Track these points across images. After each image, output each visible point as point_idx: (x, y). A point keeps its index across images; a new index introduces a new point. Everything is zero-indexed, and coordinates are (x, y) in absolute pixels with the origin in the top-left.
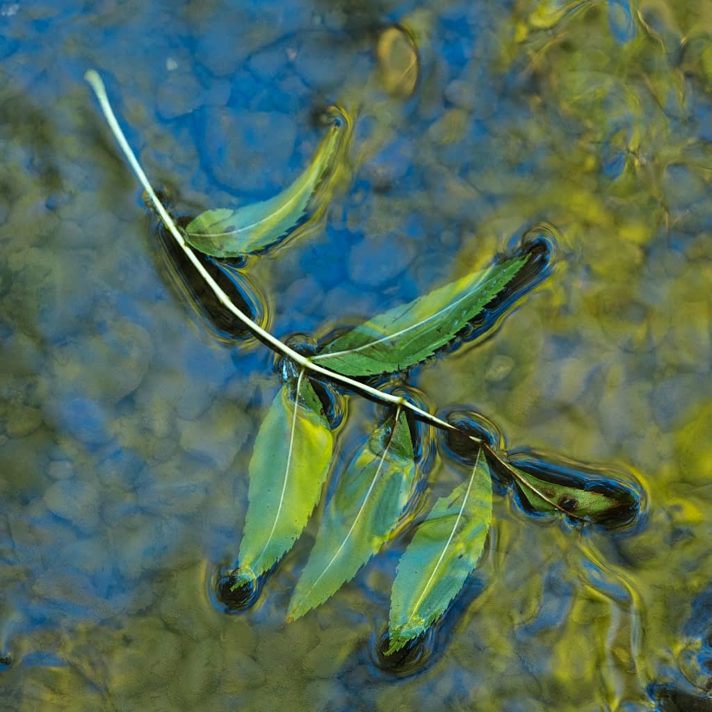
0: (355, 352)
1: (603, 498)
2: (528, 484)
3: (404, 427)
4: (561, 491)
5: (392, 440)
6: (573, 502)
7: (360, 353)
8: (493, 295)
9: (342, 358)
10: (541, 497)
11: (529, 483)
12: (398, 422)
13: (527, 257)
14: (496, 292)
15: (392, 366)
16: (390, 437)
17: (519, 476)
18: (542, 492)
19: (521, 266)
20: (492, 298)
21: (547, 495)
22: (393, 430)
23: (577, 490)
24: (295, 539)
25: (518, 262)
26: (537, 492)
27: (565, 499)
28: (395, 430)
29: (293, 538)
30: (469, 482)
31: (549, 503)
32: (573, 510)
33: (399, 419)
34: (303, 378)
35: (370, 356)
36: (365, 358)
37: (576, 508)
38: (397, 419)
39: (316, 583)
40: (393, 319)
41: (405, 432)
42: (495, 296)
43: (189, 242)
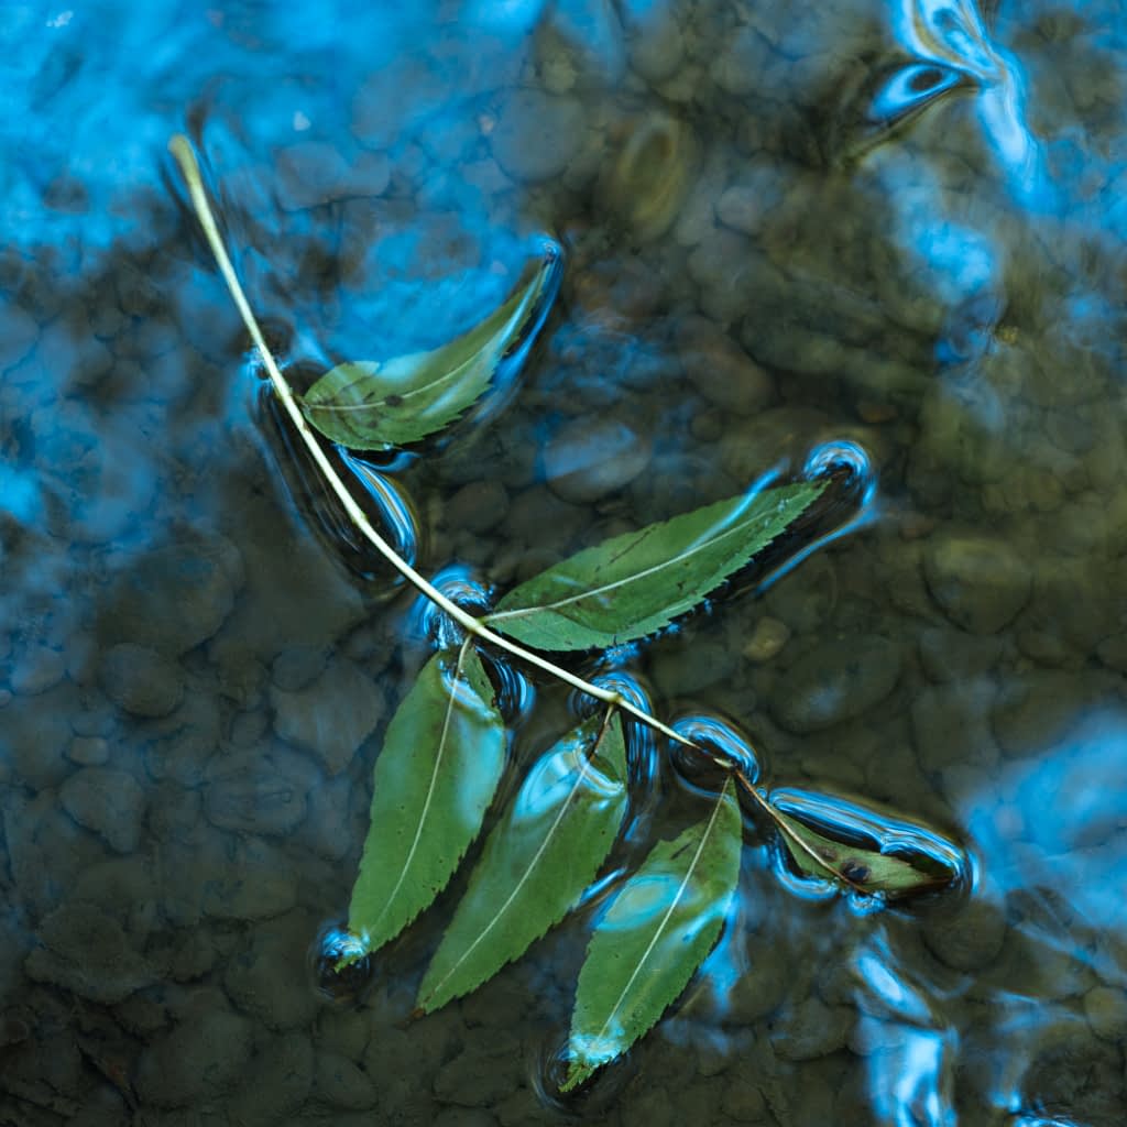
0: (551, 610)
1: (910, 870)
2: (798, 839)
3: (615, 736)
4: (846, 854)
5: (596, 751)
6: (863, 871)
7: (558, 611)
8: (767, 540)
9: (530, 618)
10: (815, 859)
11: (799, 836)
12: (607, 727)
13: (824, 486)
14: (772, 536)
15: (605, 637)
16: (594, 748)
17: (783, 824)
18: (818, 852)
19: (814, 498)
20: (766, 543)
21: (824, 857)
22: (599, 737)
23: (871, 853)
24: (437, 891)
25: (809, 491)
26: (810, 851)
27: (851, 866)
28: (603, 737)
29: (434, 889)
30: (708, 822)
31: (827, 869)
32: (863, 883)
33: (610, 723)
34: (469, 648)
35: (571, 618)
36: (565, 620)
37: (867, 880)
38: (606, 721)
39: (463, 959)
40: (611, 558)
41: (617, 743)
42: (770, 542)
43: (311, 421)
